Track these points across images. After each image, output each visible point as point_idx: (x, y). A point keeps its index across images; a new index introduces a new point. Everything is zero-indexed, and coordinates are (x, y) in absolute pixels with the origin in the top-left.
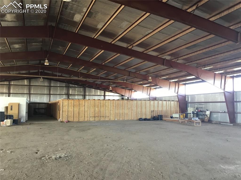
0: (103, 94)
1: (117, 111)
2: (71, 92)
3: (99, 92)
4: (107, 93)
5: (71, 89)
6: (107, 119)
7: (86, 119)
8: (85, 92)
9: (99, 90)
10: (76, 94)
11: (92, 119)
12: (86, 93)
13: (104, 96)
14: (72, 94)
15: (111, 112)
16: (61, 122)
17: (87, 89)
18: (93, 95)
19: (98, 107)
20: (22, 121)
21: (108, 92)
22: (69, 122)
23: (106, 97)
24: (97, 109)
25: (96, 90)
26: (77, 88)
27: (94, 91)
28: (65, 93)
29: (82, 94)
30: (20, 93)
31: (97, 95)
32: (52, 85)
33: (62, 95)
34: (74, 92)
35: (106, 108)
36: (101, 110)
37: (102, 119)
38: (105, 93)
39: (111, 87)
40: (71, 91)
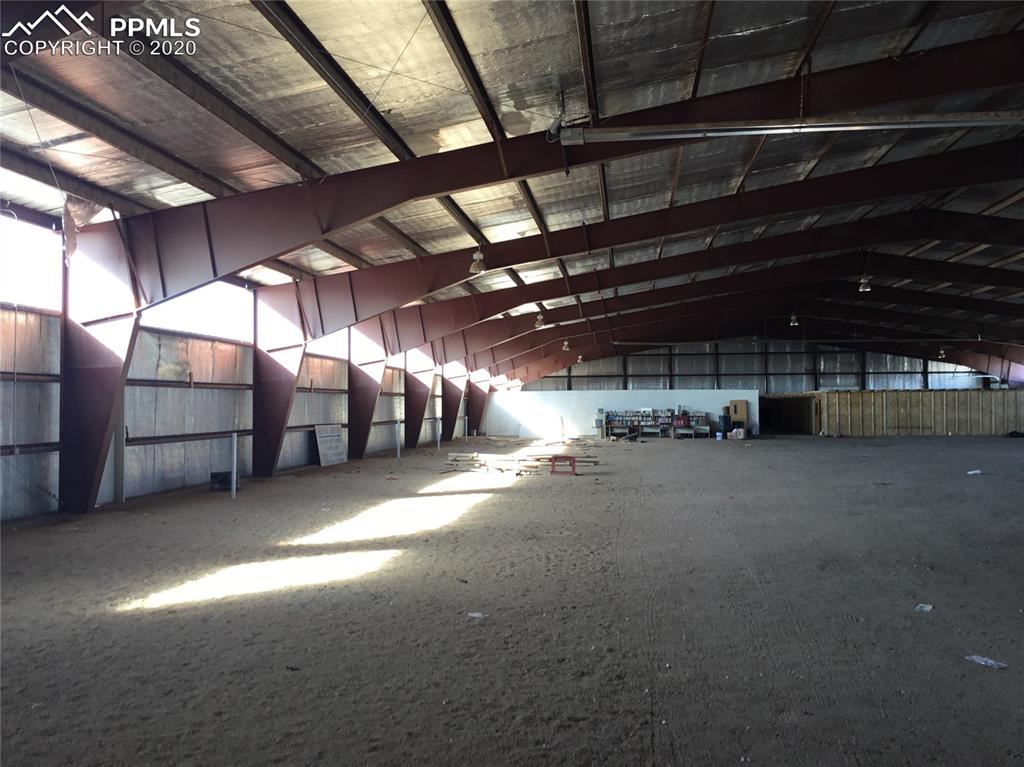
0: (920, 369)
1: (950, 416)
2: (822, 367)
3: (906, 364)
4: (933, 366)
5: (822, 359)
6: (927, 433)
7: (879, 433)
8: (863, 366)
9: (906, 359)
10: (839, 371)
11: (890, 433)
12: (867, 366)
13: (925, 373)
14: (827, 371)
15: (938, 417)
16: (828, 436)
17: (869, 354)
18: (889, 370)
19: (905, 408)
20: (754, 432)
21: (935, 363)
22: (842, 436)
23: (930, 376)
24: (902, 410)
25: (897, 358)
26: (839, 356)
27: (892, 361)
28: (806, 370)
29: (855, 371)
30: (695, 373)
31: (901, 370)
32: (772, 351)
33: (798, 376)
34: (831, 365)
35: (925, 409)
36: (913, 413)
37: (916, 432)
38: (926, 366)
39: (942, 352)
40: (822, 363)
